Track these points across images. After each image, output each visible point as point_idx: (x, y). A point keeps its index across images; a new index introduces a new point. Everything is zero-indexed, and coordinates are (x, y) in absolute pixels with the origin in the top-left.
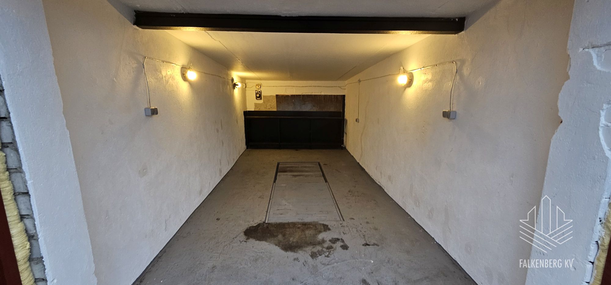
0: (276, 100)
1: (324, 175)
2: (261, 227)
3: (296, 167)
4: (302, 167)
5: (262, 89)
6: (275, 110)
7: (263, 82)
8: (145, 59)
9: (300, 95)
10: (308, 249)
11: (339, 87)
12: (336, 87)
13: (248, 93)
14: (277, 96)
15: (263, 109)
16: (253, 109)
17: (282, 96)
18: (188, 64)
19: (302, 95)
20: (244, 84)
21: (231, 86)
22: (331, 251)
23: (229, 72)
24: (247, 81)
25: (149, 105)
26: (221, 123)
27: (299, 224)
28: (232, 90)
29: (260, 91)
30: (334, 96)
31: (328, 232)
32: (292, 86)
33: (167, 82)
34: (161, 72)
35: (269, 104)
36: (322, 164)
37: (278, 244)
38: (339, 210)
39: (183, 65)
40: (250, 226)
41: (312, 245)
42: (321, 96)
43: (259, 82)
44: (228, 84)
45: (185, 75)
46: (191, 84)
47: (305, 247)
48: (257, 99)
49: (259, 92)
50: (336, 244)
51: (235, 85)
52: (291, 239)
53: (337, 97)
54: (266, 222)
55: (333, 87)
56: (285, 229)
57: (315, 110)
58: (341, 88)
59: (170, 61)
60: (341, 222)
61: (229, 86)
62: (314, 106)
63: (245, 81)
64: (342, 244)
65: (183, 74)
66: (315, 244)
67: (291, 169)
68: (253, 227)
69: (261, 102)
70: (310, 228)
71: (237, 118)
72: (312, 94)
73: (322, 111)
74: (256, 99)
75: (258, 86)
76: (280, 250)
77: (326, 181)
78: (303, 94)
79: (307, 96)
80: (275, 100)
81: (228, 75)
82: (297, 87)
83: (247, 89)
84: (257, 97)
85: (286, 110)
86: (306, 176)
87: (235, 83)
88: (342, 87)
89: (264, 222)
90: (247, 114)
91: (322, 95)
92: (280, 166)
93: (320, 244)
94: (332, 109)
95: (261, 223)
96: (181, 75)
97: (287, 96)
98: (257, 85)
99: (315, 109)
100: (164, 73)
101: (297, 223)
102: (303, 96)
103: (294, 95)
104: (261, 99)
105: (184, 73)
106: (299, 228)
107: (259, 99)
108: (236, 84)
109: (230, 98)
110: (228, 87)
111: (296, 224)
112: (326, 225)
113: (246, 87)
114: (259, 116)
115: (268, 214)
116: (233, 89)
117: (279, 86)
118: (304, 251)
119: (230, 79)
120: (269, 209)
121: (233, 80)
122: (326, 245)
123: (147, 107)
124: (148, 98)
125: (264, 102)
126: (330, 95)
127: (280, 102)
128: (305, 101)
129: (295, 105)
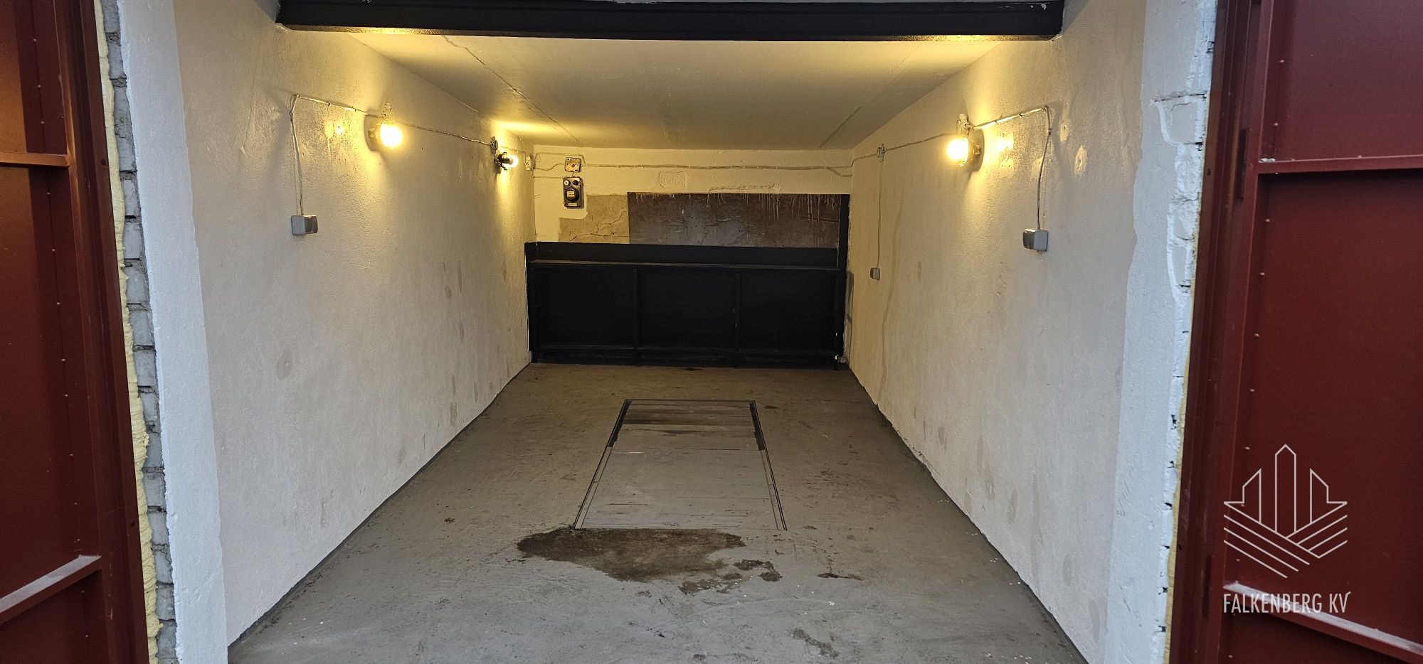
0: (626, 209)
1: (758, 434)
2: (562, 536)
3: (679, 412)
4: (696, 412)
5: (585, 175)
6: (625, 241)
7: (590, 154)
8: (295, 99)
9: (705, 195)
10: (677, 577)
11: (828, 168)
12: (822, 168)
13: (540, 185)
14: (631, 196)
15: (586, 237)
16: (553, 237)
17: (648, 197)
18: (381, 105)
19: (711, 195)
20: (529, 158)
21: (489, 163)
22: (733, 583)
23: (483, 122)
24: (537, 148)
25: (299, 210)
26: (460, 272)
27: (664, 533)
28: (492, 178)
29: (578, 180)
30: (815, 197)
31: (737, 549)
32: (678, 166)
33: (336, 154)
34: (323, 130)
35: (607, 221)
36: (758, 406)
37: (604, 568)
38: (781, 509)
39: (369, 110)
40: (534, 533)
41: (689, 571)
42: (772, 199)
43: (574, 151)
44: (481, 157)
45: (374, 134)
46: (385, 158)
47: (670, 574)
48: (568, 207)
49: (576, 183)
50: (751, 571)
51: (500, 161)
52: (638, 560)
53: (822, 201)
54: (578, 526)
55: (809, 168)
56: (624, 542)
57: (751, 244)
58: (835, 172)
59: (343, 101)
60: (777, 533)
61: (484, 165)
62: (748, 230)
63: (532, 150)
64: (766, 571)
65: (370, 133)
66: (696, 570)
67: (666, 415)
68: (542, 535)
69: (580, 214)
70: (692, 540)
71: (504, 263)
72: (741, 192)
73: (772, 246)
74: (566, 205)
75: (573, 166)
76: (607, 577)
77: (762, 446)
78: (714, 192)
79: (724, 198)
80: (624, 211)
81: (481, 130)
82: (694, 168)
83: (536, 173)
84: (568, 201)
85: (660, 242)
86: (705, 434)
87: (501, 156)
88: (838, 170)
89: (572, 527)
90: (534, 250)
91: (776, 195)
92: (630, 408)
93: (709, 569)
94: (807, 242)
95: (564, 529)
96: (365, 135)
97: (664, 198)
98: (569, 161)
99: (751, 241)
100: (329, 131)
101: (659, 531)
102: (715, 197)
103: (685, 194)
104: (580, 206)
105: (372, 130)
106: (661, 540)
107: (575, 205)
108: (505, 157)
109: (484, 200)
110: (481, 166)
111: (655, 533)
112: (734, 536)
113: (534, 167)
114: (572, 260)
115: (584, 511)
116: (494, 174)
117: (640, 166)
118: (667, 580)
119: (488, 142)
120: (588, 501)
121: (494, 145)
122: (724, 572)
123: (296, 214)
124: (298, 192)
125: (590, 216)
126: (799, 195)
127: (641, 216)
128: (719, 213)
129: (687, 227)
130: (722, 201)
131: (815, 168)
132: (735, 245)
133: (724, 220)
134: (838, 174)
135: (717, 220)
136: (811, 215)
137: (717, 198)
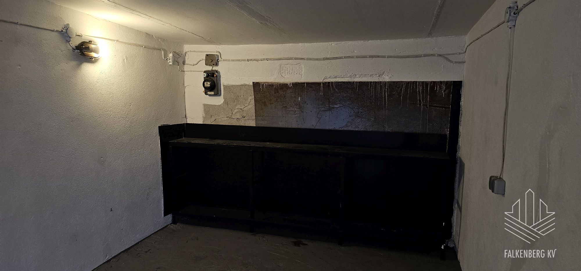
0: (253, 96)
5: (221, 68)
6: (252, 123)
7: (225, 50)
9: (319, 84)
11: (439, 55)
12: (433, 55)
13: (188, 77)
14: (256, 85)
16: (199, 121)
17: (270, 86)
19: (325, 84)
20: (172, 55)
24: (186, 47)
30: (424, 84)
32: (296, 59)
35: (238, 106)
42: (381, 86)
43: (213, 49)
48: (208, 95)
53: (432, 88)
55: (420, 56)
58: (447, 59)
62: (358, 115)
72: (352, 80)
74: (206, 93)
75: (212, 61)
78: (326, 81)
79: (336, 86)
80: (251, 98)
82: (310, 59)
83: (186, 67)
84: (207, 90)
88: (450, 57)
91: (385, 83)
97: (283, 87)
98: (208, 57)
102: (327, 85)
103: (301, 83)
104: (218, 94)
107: (212, 93)
113: (183, 63)
117: (264, 60)
125: (226, 102)
126: (409, 82)
127: (265, 102)
128: (331, 100)
129: (303, 112)
130: (334, 89)
131: (425, 56)
132: (346, 129)
133: (336, 106)
134: (451, 61)
135: (329, 107)
136: (420, 101)
137: (329, 86)
